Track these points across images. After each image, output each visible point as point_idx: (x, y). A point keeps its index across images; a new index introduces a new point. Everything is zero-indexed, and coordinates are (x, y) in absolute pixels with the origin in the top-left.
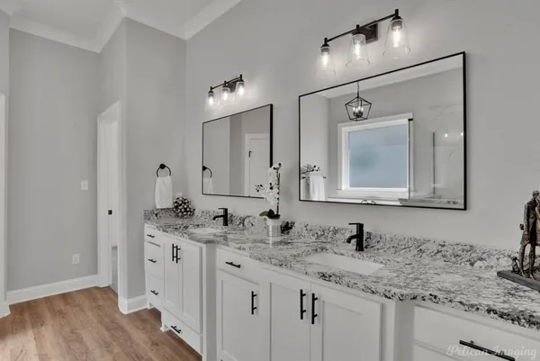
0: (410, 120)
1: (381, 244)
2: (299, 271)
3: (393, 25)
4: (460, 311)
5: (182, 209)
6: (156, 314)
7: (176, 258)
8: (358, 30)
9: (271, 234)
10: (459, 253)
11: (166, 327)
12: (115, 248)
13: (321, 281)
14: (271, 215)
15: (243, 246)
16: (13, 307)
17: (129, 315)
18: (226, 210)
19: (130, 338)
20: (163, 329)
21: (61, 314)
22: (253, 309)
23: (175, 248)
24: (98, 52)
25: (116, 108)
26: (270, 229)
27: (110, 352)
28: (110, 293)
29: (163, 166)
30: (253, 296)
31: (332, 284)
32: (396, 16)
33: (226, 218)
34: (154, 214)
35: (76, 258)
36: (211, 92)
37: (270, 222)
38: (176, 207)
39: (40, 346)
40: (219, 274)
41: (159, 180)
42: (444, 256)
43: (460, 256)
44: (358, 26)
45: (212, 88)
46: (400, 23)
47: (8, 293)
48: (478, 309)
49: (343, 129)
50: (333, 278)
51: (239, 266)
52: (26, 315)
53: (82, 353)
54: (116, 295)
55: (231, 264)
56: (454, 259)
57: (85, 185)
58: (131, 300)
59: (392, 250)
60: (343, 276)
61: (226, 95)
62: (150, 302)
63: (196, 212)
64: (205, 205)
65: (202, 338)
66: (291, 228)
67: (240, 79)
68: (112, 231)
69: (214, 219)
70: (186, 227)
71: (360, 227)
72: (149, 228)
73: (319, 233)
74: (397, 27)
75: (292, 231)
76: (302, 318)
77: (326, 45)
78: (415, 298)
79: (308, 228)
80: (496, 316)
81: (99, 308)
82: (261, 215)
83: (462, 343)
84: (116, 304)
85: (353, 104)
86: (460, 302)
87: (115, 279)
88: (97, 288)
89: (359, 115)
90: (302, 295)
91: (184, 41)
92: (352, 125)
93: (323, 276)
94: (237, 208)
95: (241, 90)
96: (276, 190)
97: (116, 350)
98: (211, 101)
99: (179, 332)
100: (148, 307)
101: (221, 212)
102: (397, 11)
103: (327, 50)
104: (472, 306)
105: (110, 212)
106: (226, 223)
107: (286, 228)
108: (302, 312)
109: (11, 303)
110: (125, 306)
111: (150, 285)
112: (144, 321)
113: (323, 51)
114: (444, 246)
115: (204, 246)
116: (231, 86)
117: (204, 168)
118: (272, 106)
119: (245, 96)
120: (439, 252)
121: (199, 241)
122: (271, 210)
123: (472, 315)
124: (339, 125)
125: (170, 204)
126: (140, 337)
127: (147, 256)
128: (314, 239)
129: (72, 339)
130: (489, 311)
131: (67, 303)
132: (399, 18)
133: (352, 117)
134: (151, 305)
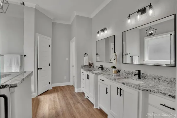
0: (170, 35)
1: (146, 77)
2: (117, 82)
3: (149, 8)
4: (161, 95)
5: (91, 66)
6: (83, 93)
7: (88, 78)
8: (139, 11)
9: (114, 73)
10: (173, 81)
11: (86, 97)
12: (74, 76)
13: (123, 85)
14: (114, 67)
15: (105, 75)
16: (53, 87)
17: (77, 93)
18: (102, 66)
19: (77, 98)
20: (85, 97)
21: (62, 90)
22: (107, 92)
23: (88, 76)
24: (70, 24)
25: (74, 39)
26: (114, 71)
27: (73, 100)
28: (73, 87)
29: (86, 54)
30: (107, 89)
31: (125, 86)
32: (150, 6)
33: (102, 68)
34: (84, 67)
35: (65, 78)
36: (98, 32)
37: (114, 69)
38: (89, 65)
39: (58, 96)
40: (99, 83)
41: (85, 57)
42: (167, 82)
43: (173, 82)
44: (139, 10)
45: (98, 31)
46: (152, 8)
47: (52, 84)
48: (166, 95)
49: (146, 39)
50: (126, 84)
51: (103, 81)
52: (55, 90)
53: (66, 99)
54: (74, 88)
55: (102, 80)
56: (171, 83)
57: (67, 59)
58: (78, 89)
59: (150, 79)
60: (129, 83)
61: (102, 33)
62: (82, 90)
63: (95, 67)
64: (97, 64)
65: (94, 100)
66: (120, 71)
67: (106, 28)
68: (73, 71)
69: (99, 68)
70: (91, 70)
71: (140, 71)
72: (82, 70)
73: (128, 73)
74: (151, 9)
75: (120, 72)
76: (118, 94)
77: (129, 16)
78: (148, 91)
79: (125, 71)
80: (171, 97)
81: (70, 90)
82: (111, 67)
83: (161, 104)
84: (74, 89)
85: (149, 30)
86: (161, 93)
87: (74, 84)
88: (70, 86)
89: (151, 34)
90: (118, 88)
91: (91, 19)
92: (148, 38)
93: (123, 83)
94: (105, 65)
95: (106, 32)
96: (115, 60)
97: (74, 100)
98: (98, 35)
99: (89, 98)
100: (82, 92)
101: (101, 66)
102: (151, 4)
103: (130, 18)
104: (164, 94)
105: (73, 66)
106: (102, 70)
107: (119, 71)
108: (118, 93)
109: (53, 86)
110: (76, 90)
111: (82, 85)
112: (81, 95)
113: (128, 18)
114: (167, 78)
115: (95, 75)
116: (103, 30)
117: (97, 54)
118: (115, 35)
119: (107, 33)
120: (166, 80)
121: (93, 74)
122: (114, 66)
123: (164, 96)
124: (144, 38)
125: (87, 64)
126: (79, 98)
127: (82, 78)
128: (126, 75)
129: (64, 96)
130: (169, 95)
131: (63, 88)
132: (152, 6)
133: (148, 35)
134: (82, 91)
